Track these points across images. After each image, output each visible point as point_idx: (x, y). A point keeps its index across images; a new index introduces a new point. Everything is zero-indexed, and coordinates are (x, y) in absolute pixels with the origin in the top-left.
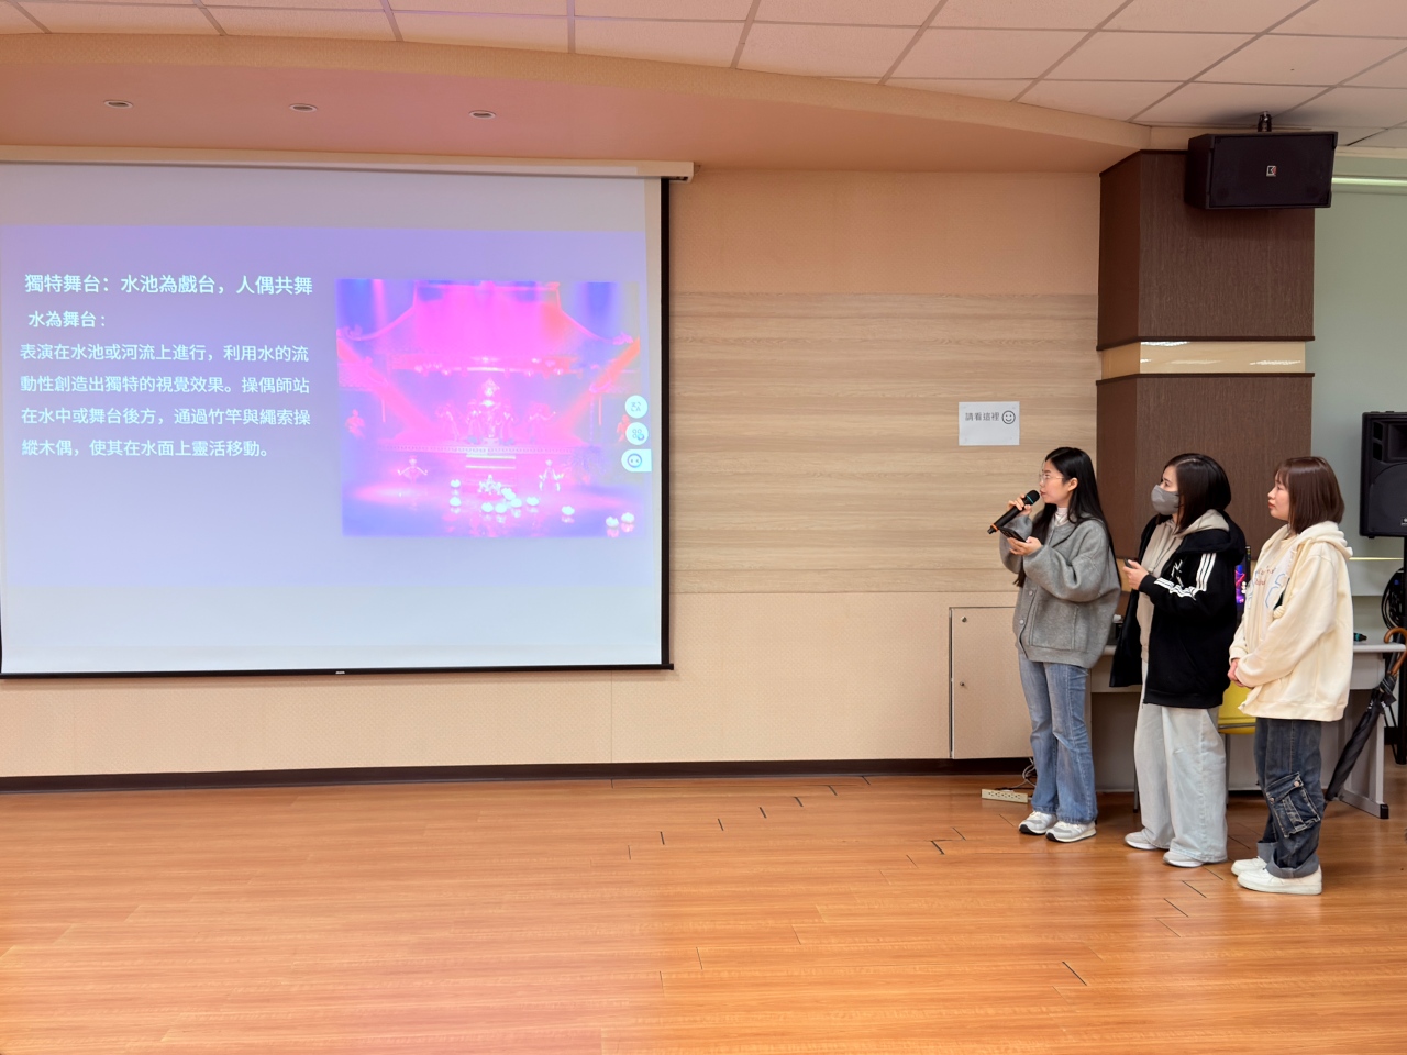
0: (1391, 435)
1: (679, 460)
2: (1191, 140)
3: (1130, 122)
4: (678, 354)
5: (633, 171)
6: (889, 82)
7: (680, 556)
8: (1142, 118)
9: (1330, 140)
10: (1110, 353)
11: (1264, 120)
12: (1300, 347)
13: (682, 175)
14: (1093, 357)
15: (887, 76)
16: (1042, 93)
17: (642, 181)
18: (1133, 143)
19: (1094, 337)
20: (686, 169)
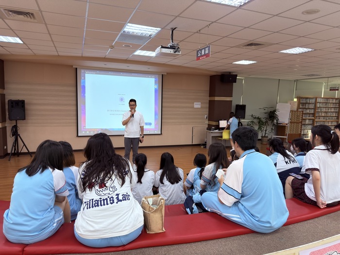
0: (239, 107)
1: (163, 109)
2: (221, 74)
4: (163, 96)
5: (159, 73)
7: (163, 121)
9: (236, 75)
10: (211, 97)
11: (230, 73)
12: (231, 98)
13: (165, 74)
14: (208, 98)
19: (208, 95)
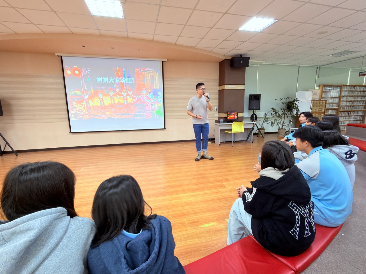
0: (253, 97)
1: (165, 101)
2: (232, 58)
3: (224, 55)
4: (165, 86)
5: (158, 60)
6: (195, 48)
7: (166, 114)
8: (226, 55)
9: (249, 58)
10: (221, 86)
11: (241, 55)
12: (243, 85)
13: (165, 61)
14: (218, 87)
15: (195, 47)
16: (215, 50)
17: (159, 62)
18: (224, 58)
19: (218, 85)
20: (166, 60)
